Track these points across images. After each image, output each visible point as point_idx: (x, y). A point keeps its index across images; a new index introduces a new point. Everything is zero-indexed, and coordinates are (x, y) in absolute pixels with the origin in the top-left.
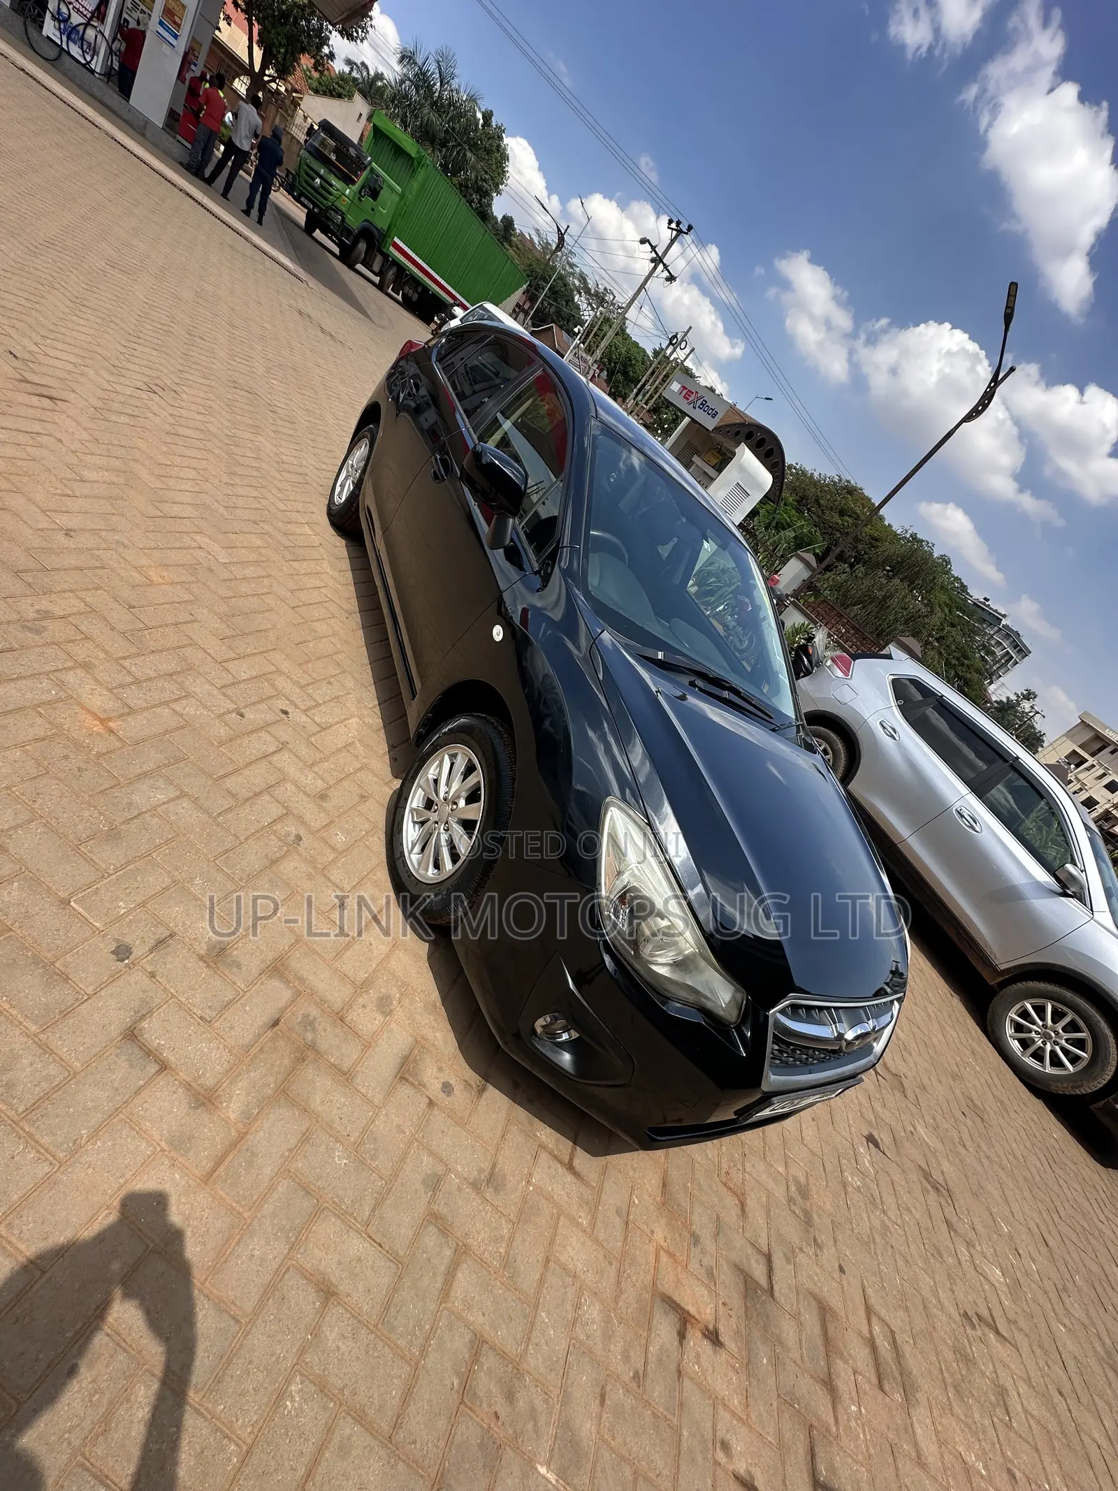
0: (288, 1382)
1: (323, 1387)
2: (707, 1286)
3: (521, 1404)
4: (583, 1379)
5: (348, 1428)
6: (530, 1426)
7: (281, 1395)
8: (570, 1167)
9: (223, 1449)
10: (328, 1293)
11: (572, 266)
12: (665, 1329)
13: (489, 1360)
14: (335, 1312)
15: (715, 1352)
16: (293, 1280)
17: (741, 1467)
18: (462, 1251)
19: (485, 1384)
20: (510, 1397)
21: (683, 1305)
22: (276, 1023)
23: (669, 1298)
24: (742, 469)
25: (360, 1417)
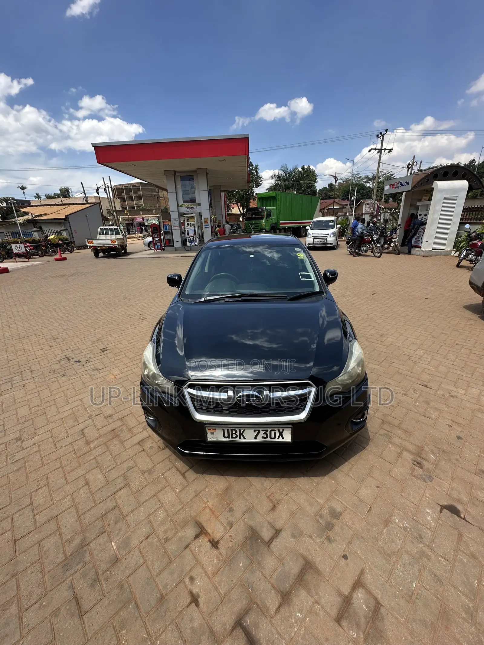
0: (68, 496)
1: (73, 501)
2: (224, 527)
3: (118, 526)
4: (144, 530)
5: (73, 510)
6: (117, 532)
7: (65, 498)
8: (183, 475)
9: (50, 502)
10: (87, 484)
11: (360, 177)
12: (190, 532)
13: (116, 512)
14: (87, 487)
15: (211, 549)
16: (82, 479)
17: (195, 590)
18: (127, 485)
19: (111, 517)
20: (116, 523)
21: (205, 528)
22: (114, 430)
23: (201, 523)
24: (442, 191)
25: (77, 509)
